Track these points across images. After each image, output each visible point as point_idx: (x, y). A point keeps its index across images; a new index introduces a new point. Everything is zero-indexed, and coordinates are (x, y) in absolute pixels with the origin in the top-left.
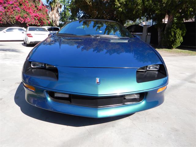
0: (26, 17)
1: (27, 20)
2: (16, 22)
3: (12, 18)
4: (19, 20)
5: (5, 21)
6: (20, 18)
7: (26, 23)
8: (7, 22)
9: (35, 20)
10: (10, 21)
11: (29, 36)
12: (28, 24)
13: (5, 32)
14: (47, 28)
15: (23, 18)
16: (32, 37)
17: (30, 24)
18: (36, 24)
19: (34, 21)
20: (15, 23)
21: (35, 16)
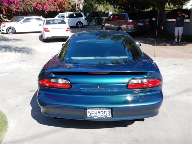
0: (44, 4)
1: (45, 6)
2: (33, 9)
3: (29, 5)
4: (37, 8)
5: (22, 9)
6: (38, 5)
7: (45, 10)
8: (24, 10)
9: (55, 5)
10: (27, 8)
11: (45, 31)
12: (47, 11)
13: (22, 23)
14: (68, 14)
15: (41, 5)
16: (48, 31)
17: (49, 11)
18: (56, 10)
19: (54, 7)
20: (32, 11)
21: (54, 1)
